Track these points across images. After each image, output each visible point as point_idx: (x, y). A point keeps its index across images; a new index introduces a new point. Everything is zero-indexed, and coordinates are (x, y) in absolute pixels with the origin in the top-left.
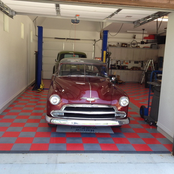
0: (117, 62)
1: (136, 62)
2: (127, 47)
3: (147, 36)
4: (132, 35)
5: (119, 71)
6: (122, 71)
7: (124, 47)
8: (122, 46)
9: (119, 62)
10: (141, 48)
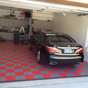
0: (4, 27)
1: (16, 28)
2: (8, 18)
3: (22, 12)
4: (12, 11)
5: (3, 33)
6: (5, 33)
7: (7, 18)
8: (5, 18)
9: (5, 28)
10: (19, 20)
